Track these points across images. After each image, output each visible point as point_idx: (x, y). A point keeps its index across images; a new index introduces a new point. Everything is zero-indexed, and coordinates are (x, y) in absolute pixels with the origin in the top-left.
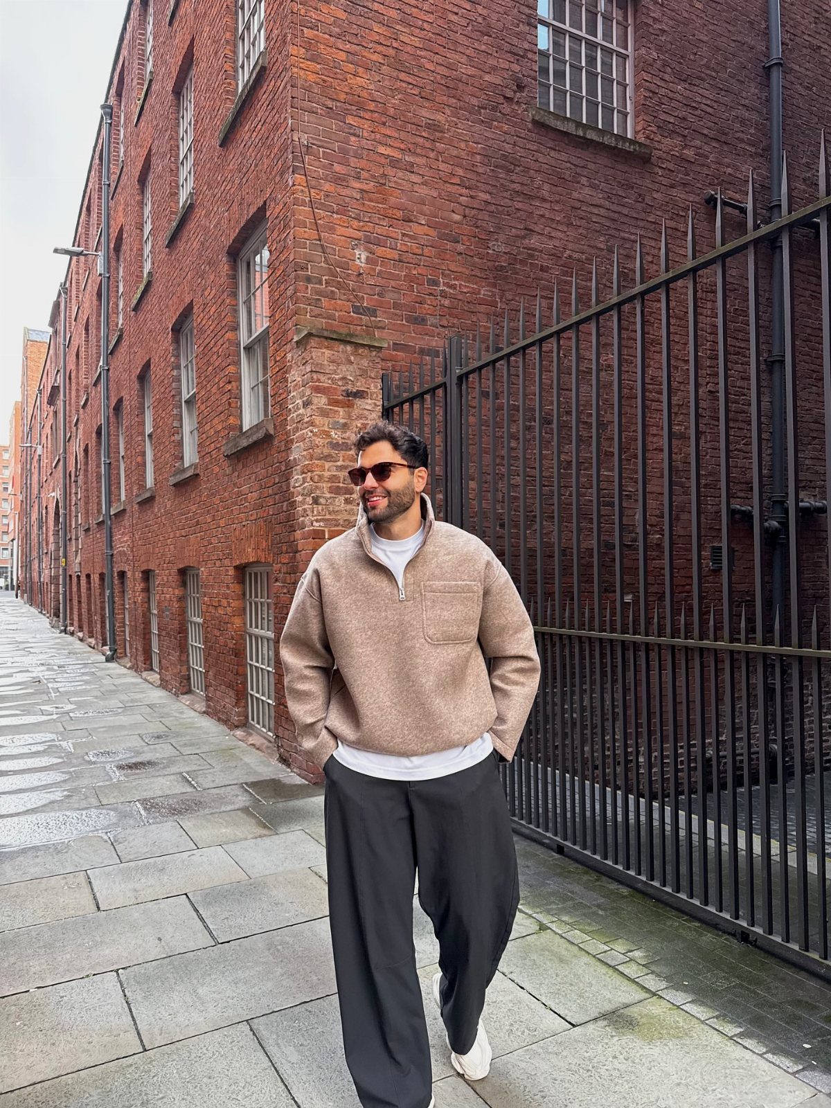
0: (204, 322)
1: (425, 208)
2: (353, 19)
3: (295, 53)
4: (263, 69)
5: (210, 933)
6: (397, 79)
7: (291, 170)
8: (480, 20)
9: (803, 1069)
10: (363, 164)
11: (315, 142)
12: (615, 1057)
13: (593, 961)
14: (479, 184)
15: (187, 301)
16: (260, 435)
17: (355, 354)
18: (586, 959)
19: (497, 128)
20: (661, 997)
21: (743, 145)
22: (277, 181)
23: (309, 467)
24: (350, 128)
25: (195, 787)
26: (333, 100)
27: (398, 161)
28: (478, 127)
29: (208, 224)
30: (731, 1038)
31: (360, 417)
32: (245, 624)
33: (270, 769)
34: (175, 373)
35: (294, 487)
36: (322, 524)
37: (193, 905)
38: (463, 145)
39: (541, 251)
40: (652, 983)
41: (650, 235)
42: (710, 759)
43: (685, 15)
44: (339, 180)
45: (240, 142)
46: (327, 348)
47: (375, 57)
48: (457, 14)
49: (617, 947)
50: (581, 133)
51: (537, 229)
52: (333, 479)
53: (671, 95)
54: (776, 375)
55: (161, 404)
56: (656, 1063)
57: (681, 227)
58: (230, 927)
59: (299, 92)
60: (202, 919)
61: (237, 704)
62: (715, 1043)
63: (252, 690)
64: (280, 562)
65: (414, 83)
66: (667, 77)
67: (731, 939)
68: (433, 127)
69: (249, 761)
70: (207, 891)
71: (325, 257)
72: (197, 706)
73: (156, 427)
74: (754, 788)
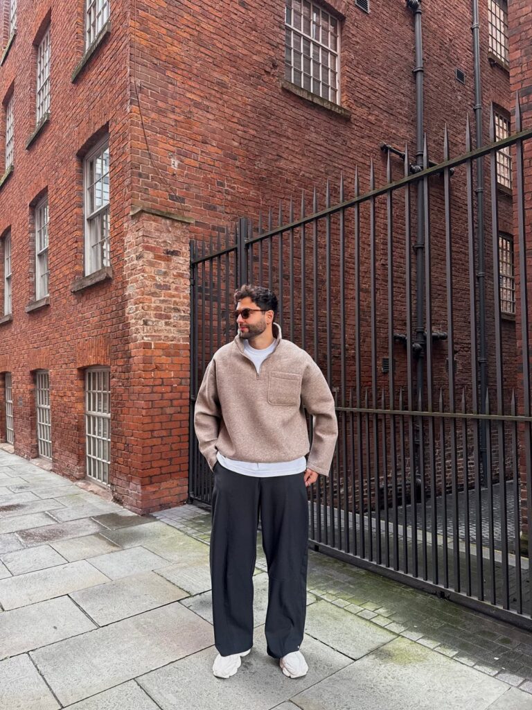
0: (56, 201)
1: (216, 136)
2: (171, 8)
3: (133, 25)
4: (108, 34)
5: (92, 620)
6: (199, 51)
7: (129, 102)
8: (250, 20)
9: (498, 673)
10: (177, 103)
11: (145, 85)
12: (386, 678)
13: (355, 618)
14: (250, 124)
15: (43, 186)
16: (102, 277)
17: (172, 225)
18: (351, 617)
19: (260, 90)
20: (403, 637)
21: (401, 117)
22: (118, 108)
23: (141, 300)
24: (169, 79)
25: (56, 521)
26: (157, 59)
27: (200, 104)
28: (249, 88)
29: (61, 135)
30: (452, 658)
31: (175, 268)
32: (85, 408)
33: (108, 507)
34: (31, 235)
35: (129, 314)
36: (149, 338)
37: (74, 602)
38: (240, 98)
39: (287, 170)
40: (395, 628)
41: (349, 166)
42: (383, 489)
43: (370, 34)
44: (161, 112)
45: (88, 81)
46: (154, 221)
47: (185, 35)
48: (236, 14)
49: (367, 607)
50: (310, 99)
51: (284, 156)
52: (157, 308)
53: (362, 82)
54: (420, 256)
55: (19, 257)
56: (411, 679)
57: (368, 163)
58: (106, 615)
59: (135, 52)
60: (84, 611)
61: (79, 463)
62: (444, 662)
63: (90, 453)
64: (117, 365)
65: (210, 54)
66: (359, 71)
67: (434, 596)
68: (222, 84)
69: (91, 502)
70: (83, 591)
71: (151, 162)
72: (45, 466)
73: (14, 272)
74: (408, 506)
